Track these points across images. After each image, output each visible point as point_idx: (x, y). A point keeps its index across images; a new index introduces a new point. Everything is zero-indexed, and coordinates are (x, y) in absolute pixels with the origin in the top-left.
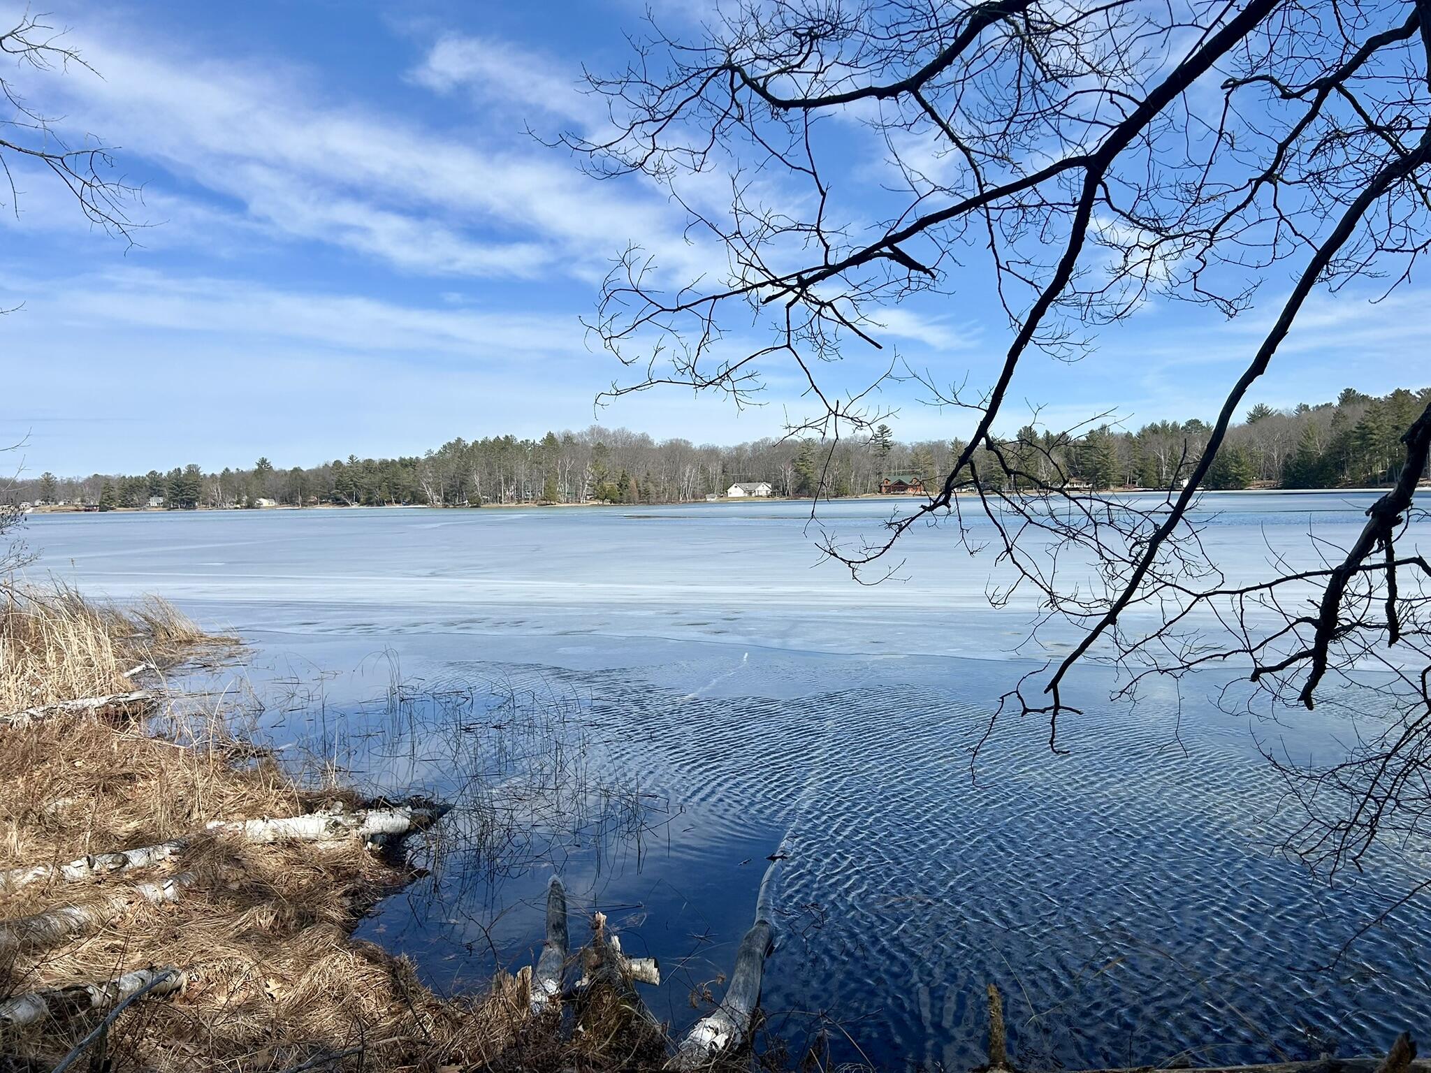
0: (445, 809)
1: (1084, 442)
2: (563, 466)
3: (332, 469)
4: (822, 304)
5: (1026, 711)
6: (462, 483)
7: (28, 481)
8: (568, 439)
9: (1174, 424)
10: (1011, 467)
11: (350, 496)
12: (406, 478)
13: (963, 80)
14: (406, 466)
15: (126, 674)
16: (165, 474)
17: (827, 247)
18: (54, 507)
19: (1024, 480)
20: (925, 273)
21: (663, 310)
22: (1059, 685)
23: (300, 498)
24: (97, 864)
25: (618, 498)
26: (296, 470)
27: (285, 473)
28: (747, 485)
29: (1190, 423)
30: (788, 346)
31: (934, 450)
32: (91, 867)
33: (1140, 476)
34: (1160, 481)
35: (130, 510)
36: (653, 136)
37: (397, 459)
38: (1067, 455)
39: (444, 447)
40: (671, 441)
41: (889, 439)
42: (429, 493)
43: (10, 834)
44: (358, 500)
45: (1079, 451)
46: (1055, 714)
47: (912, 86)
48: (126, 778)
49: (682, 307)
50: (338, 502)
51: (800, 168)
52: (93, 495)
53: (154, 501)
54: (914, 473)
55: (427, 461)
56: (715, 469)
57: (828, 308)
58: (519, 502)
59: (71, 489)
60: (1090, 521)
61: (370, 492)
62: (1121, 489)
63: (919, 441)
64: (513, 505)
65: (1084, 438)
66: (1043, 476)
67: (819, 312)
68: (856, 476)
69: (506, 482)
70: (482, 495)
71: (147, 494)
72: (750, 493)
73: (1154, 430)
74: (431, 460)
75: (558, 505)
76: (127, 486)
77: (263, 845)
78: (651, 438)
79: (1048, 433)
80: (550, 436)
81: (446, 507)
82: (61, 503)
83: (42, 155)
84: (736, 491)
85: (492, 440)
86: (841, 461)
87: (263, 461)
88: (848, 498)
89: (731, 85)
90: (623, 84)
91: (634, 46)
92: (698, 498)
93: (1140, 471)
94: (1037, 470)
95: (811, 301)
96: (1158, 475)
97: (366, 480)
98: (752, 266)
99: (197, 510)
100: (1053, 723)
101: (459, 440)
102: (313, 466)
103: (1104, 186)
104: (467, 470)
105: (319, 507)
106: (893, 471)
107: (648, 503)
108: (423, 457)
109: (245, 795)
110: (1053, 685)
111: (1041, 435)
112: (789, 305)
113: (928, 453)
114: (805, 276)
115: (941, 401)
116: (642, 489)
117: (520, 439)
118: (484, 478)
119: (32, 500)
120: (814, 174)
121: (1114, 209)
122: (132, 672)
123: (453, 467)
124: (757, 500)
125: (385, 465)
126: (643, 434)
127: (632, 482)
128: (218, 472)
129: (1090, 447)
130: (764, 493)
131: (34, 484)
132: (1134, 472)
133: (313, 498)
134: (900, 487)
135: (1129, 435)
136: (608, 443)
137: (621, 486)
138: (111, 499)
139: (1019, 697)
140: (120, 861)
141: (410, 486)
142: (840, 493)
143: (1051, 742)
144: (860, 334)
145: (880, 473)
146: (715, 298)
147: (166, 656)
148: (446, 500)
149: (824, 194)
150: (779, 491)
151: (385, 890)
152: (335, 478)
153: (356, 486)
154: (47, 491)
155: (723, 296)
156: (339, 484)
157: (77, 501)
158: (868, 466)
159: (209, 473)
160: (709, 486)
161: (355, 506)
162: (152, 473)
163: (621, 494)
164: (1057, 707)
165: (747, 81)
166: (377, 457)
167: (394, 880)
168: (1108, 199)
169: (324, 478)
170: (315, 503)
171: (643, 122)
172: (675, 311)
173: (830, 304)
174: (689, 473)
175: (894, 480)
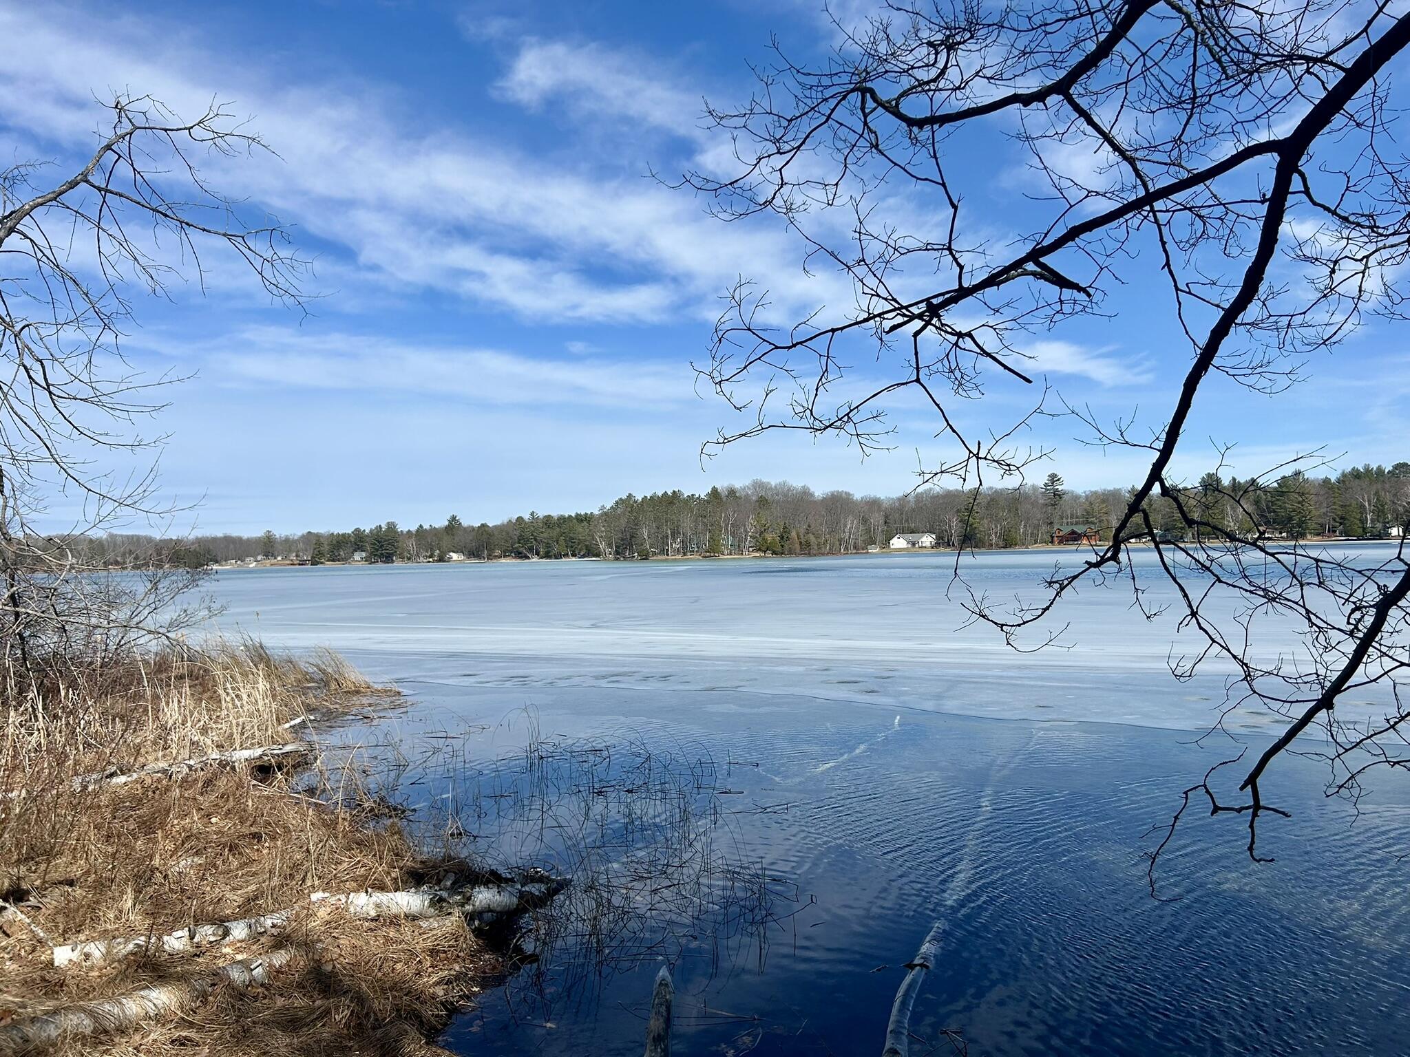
0: (562, 886)
1: (1275, 488)
2: (727, 519)
3: (514, 524)
4: (960, 335)
5: (1216, 809)
6: (632, 537)
7: (252, 538)
8: (732, 492)
9: (1379, 468)
10: (1196, 516)
11: (531, 549)
12: (581, 532)
13: (1126, 83)
14: (582, 521)
15: (287, 725)
16: (367, 531)
17: (961, 267)
18: (273, 561)
19: (1210, 529)
20: (1079, 291)
21: (777, 347)
22: (1258, 781)
23: (486, 552)
24: (197, 935)
25: (779, 549)
26: (483, 525)
27: (473, 529)
28: (910, 537)
29: (1397, 467)
30: (918, 380)
31: (1109, 498)
32: (192, 938)
33: (1341, 524)
34: (1364, 529)
35: (337, 565)
36: (780, 170)
37: (573, 515)
38: (1257, 502)
39: (617, 502)
40: (833, 494)
41: (1060, 488)
42: (602, 546)
43: (125, 897)
44: (538, 554)
45: (1269, 498)
46: (1255, 815)
47: (1062, 88)
48: (254, 838)
49: (797, 344)
50: (520, 555)
51: (926, 179)
52: (306, 550)
53: (357, 556)
54: (1088, 522)
55: (602, 515)
56: (877, 520)
57: (967, 339)
58: (685, 554)
59: (288, 545)
60: (1295, 582)
61: (548, 546)
62: (1320, 538)
63: (1093, 489)
64: (679, 557)
65: (1275, 485)
66: (1230, 525)
67: (956, 344)
68: (1025, 526)
69: (673, 536)
70: (651, 547)
71: (351, 550)
72: (914, 544)
73: (1356, 475)
74: (606, 516)
75: (722, 557)
76: (334, 542)
77: (366, 919)
78: (812, 490)
79: (1234, 479)
80: (715, 490)
81: (617, 559)
82: (279, 558)
83: (225, 235)
84: (898, 542)
85: (660, 495)
86: (1009, 511)
87: (454, 518)
88: (1017, 549)
89: (863, 109)
90: (747, 116)
91: (759, 77)
92: (859, 549)
93: (1341, 518)
94: (1223, 518)
95: (946, 332)
96: (1363, 523)
97: (545, 535)
98: (878, 295)
99: (395, 564)
100: (1251, 826)
101: (630, 496)
102: (498, 523)
103: (1302, 175)
104: (636, 525)
105: (503, 561)
106: (1065, 521)
107: (809, 555)
108: (596, 512)
109: (359, 862)
110: (1252, 780)
111: (1226, 482)
112: (916, 334)
113: (1103, 501)
114: (935, 301)
115: (1105, 441)
116: (803, 540)
117: (686, 493)
118: (652, 531)
119: (254, 556)
120: (943, 185)
121: (1315, 204)
122: (292, 723)
123: (623, 521)
124: (921, 551)
125: (563, 520)
126: (803, 487)
127: (794, 534)
128: (414, 528)
129: (1282, 494)
130: (928, 544)
131: (257, 541)
132: (1334, 520)
133: (497, 553)
134: (1074, 537)
135: (1326, 481)
136: (769, 496)
137: (782, 538)
138: (321, 554)
139: (1208, 792)
140: (220, 933)
141: (585, 541)
142: (1008, 543)
143: (1251, 849)
144: (1006, 367)
145: (1051, 523)
146: (833, 331)
147: (331, 707)
148: (617, 553)
149: (955, 207)
150: (943, 541)
151: (484, 978)
152: (517, 533)
153: (536, 540)
154: (268, 547)
155: (842, 329)
156: (521, 538)
157: (293, 556)
158: (1038, 516)
159: (405, 530)
160: (871, 537)
161: (535, 559)
162: (357, 530)
163: (782, 546)
164: (1257, 806)
165: (880, 104)
166: (555, 513)
167: (494, 968)
168: (1307, 192)
169: (508, 534)
170: (500, 557)
171: (769, 156)
172: (789, 348)
173: (969, 335)
174: (851, 524)
175: (1066, 530)
